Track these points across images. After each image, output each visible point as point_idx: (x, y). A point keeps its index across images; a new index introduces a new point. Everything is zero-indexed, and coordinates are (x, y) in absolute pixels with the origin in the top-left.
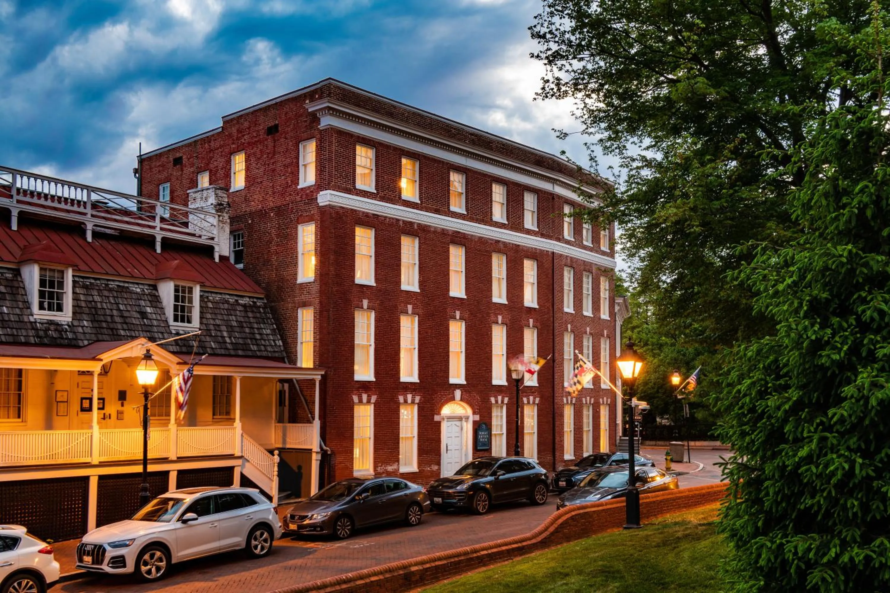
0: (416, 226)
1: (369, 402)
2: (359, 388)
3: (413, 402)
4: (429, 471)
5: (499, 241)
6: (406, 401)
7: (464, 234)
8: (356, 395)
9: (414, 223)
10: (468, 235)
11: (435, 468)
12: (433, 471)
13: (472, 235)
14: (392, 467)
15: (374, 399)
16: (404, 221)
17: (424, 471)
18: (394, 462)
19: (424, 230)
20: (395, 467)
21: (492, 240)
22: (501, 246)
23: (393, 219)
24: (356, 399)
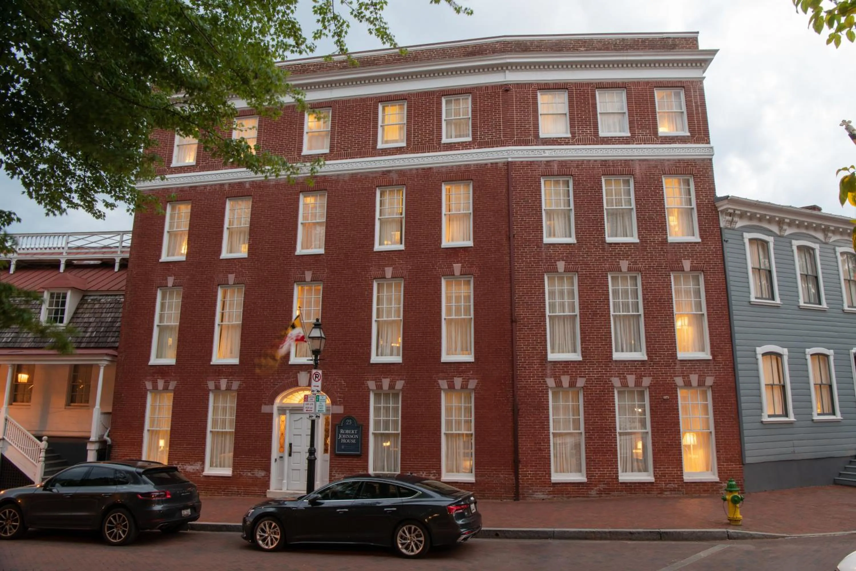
0: (247, 186)
1: (166, 389)
2: (154, 373)
3: (229, 389)
4: (250, 477)
5: (389, 172)
6: (217, 388)
7: (325, 176)
8: (149, 380)
9: (245, 182)
10: (332, 175)
11: (261, 474)
12: (257, 478)
13: (338, 175)
14: (193, 467)
15: (172, 385)
16: (230, 184)
17: (241, 476)
18: (196, 461)
19: (260, 187)
20: (197, 466)
21: (376, 172)
22: (395, 176)
23: (215, 185)
24: (149, 385)
